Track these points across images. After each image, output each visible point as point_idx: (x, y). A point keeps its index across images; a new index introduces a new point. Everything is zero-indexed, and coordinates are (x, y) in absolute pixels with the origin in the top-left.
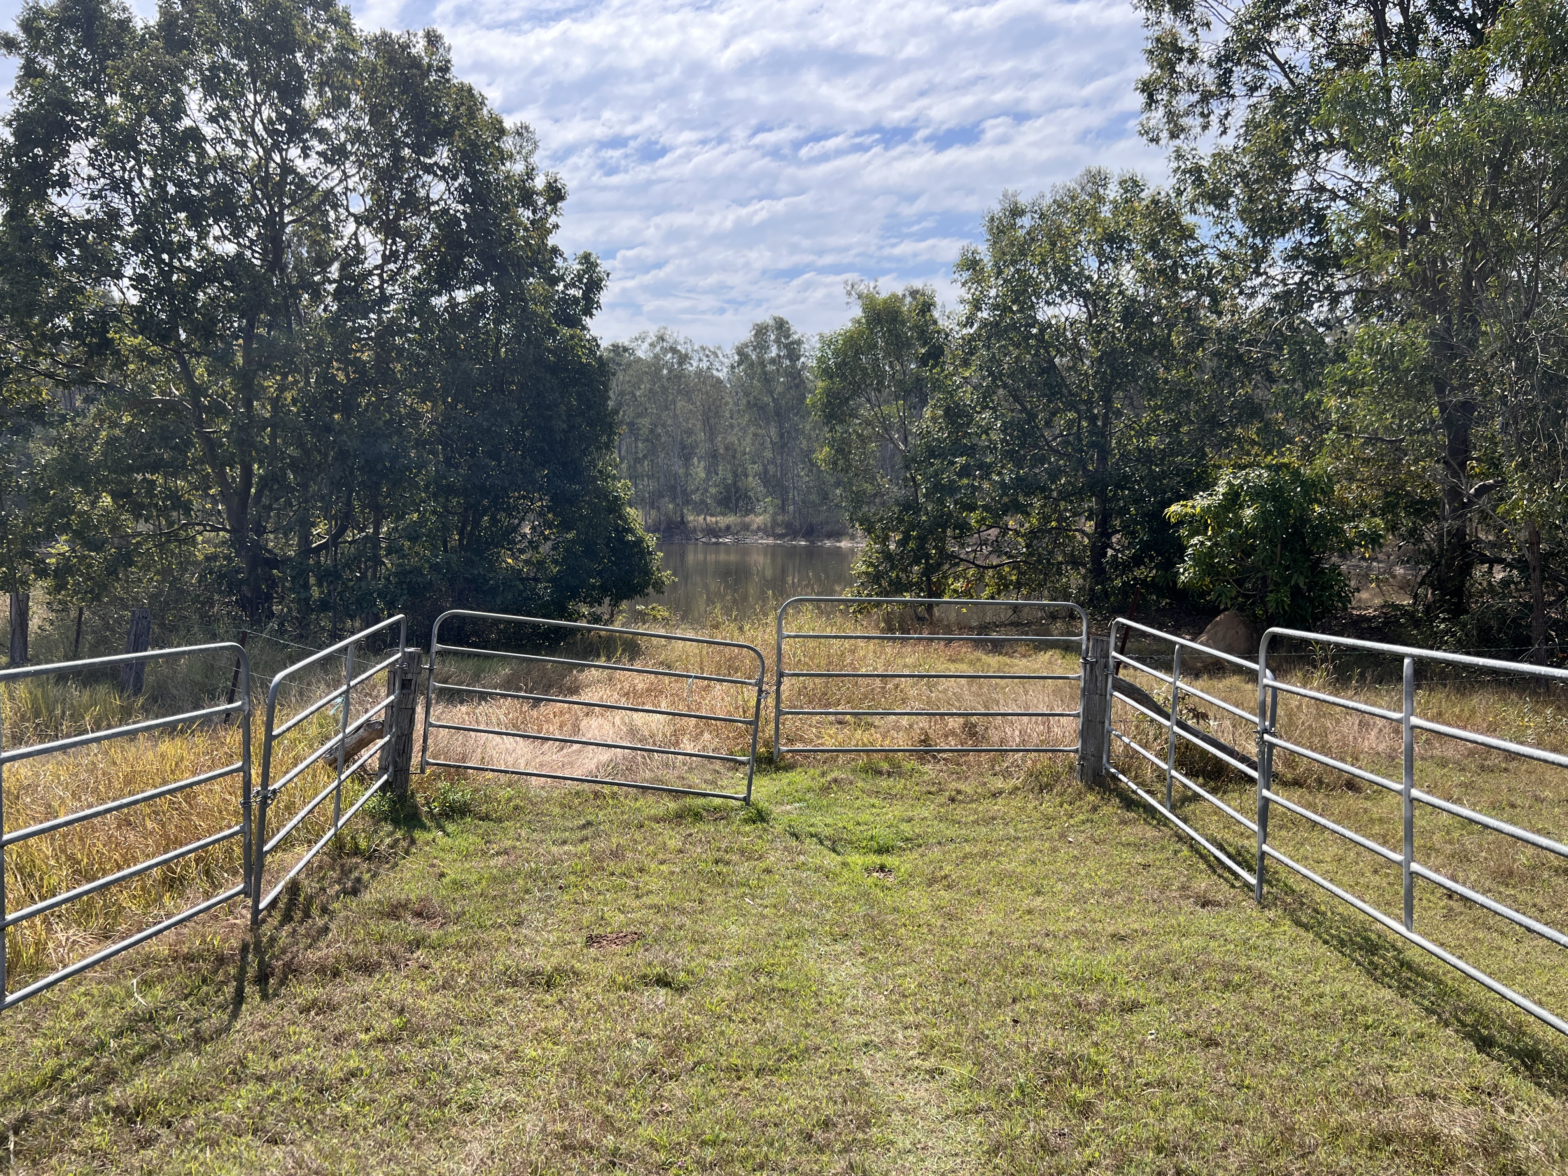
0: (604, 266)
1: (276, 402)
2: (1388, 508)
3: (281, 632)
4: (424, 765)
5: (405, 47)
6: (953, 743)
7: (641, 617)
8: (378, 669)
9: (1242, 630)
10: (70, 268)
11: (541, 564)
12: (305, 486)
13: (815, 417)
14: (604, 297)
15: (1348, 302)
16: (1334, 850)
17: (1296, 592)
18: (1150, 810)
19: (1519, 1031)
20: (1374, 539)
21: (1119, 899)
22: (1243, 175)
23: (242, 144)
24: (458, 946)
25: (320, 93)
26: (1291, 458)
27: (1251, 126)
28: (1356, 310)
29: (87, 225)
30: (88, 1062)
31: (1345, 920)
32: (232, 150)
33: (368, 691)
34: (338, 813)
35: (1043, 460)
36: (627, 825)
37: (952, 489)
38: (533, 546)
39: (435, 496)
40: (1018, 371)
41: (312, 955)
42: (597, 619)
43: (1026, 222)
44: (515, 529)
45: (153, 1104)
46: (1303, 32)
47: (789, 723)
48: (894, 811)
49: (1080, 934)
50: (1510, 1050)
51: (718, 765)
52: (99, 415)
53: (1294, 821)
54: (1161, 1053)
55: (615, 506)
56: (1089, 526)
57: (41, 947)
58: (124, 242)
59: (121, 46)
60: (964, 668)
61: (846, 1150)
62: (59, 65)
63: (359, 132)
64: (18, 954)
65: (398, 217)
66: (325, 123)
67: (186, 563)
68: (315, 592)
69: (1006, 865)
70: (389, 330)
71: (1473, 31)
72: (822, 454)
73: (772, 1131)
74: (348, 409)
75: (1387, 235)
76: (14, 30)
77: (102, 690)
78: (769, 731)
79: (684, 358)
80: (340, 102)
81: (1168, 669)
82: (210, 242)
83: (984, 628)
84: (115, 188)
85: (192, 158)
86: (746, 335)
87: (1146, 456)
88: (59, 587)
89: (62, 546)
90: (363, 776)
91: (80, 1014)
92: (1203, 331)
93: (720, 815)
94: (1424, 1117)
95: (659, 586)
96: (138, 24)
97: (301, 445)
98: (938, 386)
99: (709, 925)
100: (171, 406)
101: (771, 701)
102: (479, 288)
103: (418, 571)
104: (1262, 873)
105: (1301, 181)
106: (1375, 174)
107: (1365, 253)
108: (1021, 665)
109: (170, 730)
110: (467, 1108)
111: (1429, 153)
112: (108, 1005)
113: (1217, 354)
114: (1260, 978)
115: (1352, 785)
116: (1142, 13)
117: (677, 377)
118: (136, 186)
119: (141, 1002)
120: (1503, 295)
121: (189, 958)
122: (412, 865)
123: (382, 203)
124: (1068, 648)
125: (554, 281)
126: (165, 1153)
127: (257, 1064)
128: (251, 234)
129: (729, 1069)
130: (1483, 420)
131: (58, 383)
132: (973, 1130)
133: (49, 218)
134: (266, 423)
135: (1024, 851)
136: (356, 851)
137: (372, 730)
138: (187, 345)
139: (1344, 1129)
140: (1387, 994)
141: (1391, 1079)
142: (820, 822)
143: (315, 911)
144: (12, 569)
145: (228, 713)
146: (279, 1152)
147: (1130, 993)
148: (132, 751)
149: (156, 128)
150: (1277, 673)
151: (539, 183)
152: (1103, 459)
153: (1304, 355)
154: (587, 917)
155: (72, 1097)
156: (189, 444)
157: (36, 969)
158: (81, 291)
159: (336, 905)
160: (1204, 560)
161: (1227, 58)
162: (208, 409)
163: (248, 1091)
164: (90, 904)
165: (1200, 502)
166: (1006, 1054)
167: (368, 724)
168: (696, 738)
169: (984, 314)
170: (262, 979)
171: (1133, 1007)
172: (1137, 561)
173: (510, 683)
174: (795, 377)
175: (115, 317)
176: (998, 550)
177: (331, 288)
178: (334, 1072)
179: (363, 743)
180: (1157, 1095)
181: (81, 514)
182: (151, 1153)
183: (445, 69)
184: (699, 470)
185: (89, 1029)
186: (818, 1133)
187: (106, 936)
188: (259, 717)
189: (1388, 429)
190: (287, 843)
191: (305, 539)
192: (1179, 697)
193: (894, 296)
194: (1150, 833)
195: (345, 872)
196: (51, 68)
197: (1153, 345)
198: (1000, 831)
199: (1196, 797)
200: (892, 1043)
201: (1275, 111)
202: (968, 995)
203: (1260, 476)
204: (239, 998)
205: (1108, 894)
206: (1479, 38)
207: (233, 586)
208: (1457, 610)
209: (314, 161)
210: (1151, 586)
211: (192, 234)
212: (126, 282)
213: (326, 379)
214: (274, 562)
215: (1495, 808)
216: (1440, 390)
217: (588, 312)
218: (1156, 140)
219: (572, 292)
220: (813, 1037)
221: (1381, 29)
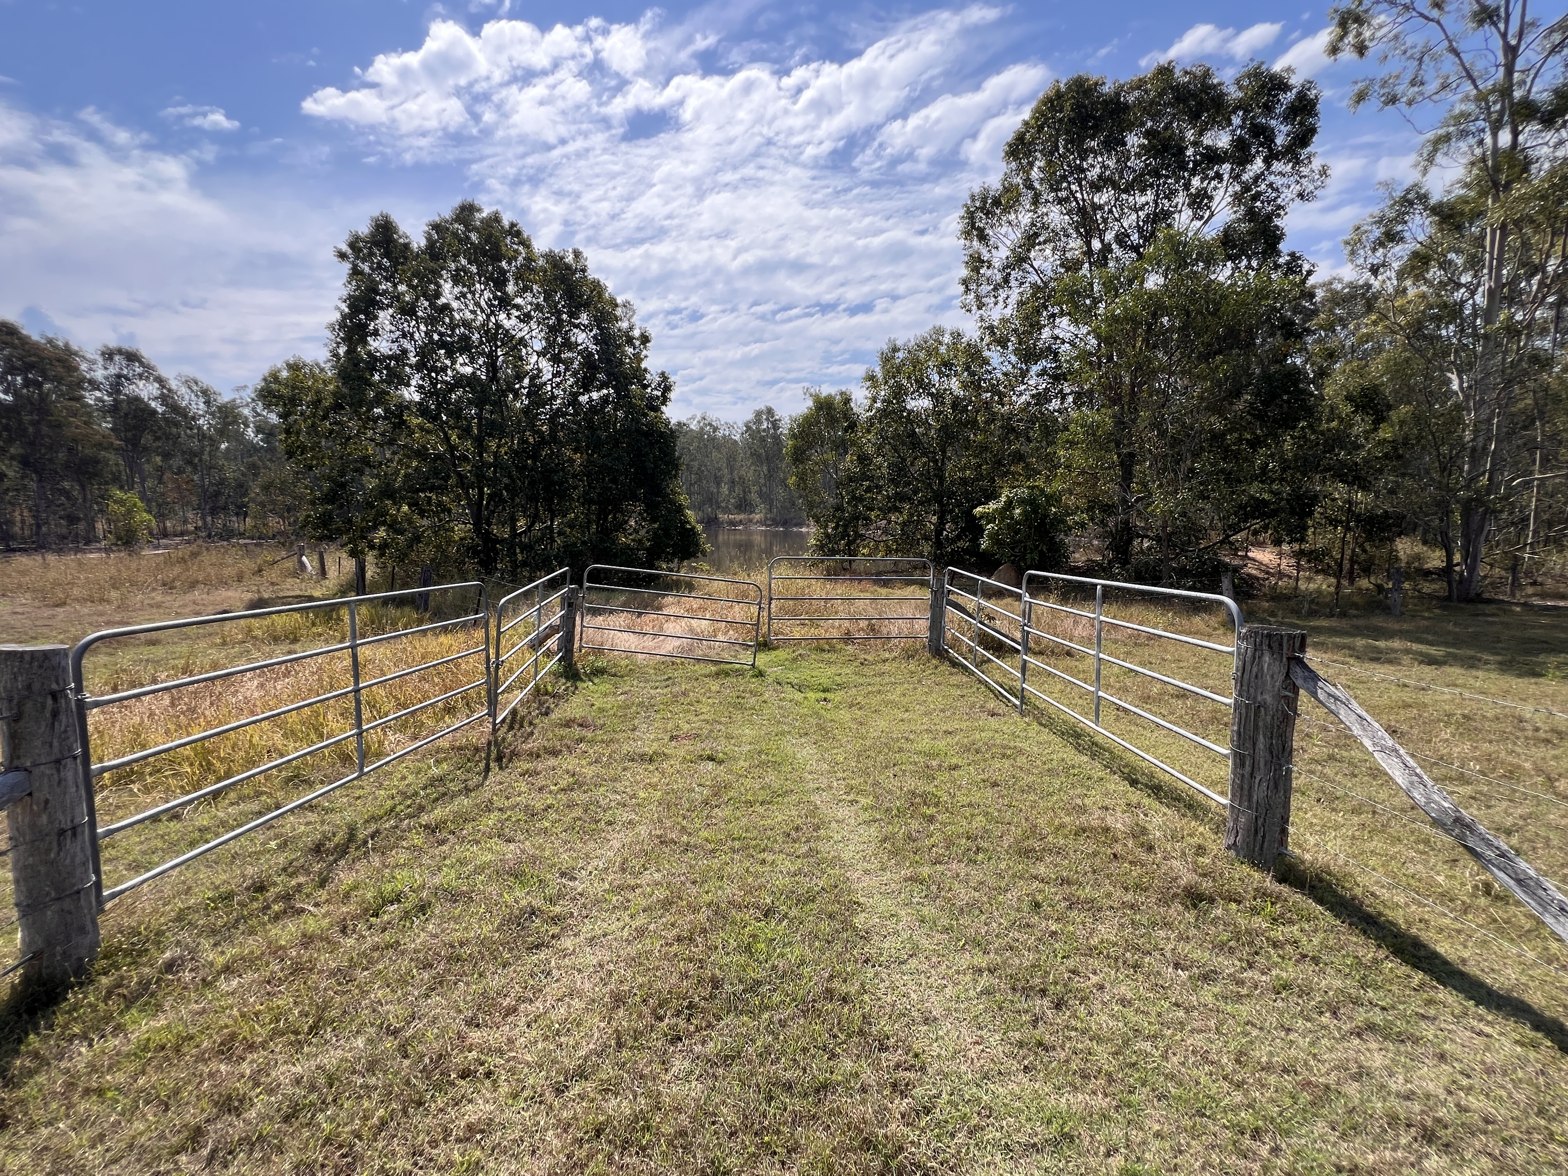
0: (672, 379)
1: (496, 454)
2: (1090, 509)
3: (503, 578)
4: (581, 647)
5: (562, 258)
6: (862, 634)
7: (695, 569)
8: (555, 597)
9: (1013, 574)
10: (382, 381)
11: (640, 541)
12: (513, 500)
13: (788, 460)
14: (672, 395)
15: (1070, 399)
16: (1059, 686)
17: (1041, 553)
18: (965, 668)
19: (1152, 776)
20: (1083, 525)
21: (948, 713)
22: (1015, 330)
23: (473, 312)
24: (602, 741)
25: (517, 284)
26: (1040, 483)
27: (1021, 304)
28: (1074, 402)
29: (390, 357)
30: (409, 802)
31: (1064, 722)
32: (469, 316)
33: (549, 608)
34: (536, 674)
35: (908, 484)
36: (690, 678)
37: (861, 499)
38: (636, 531)
39: (583, 504)
40: (896, 436)
41: (526, 747)
42: (671, 570)
43: (901, 355)
44: (626, 522)
45: (445, 823)
46: (1048, 252)
47: (775, 625)
48: (832, 670)
49: (928, 731)
50: (1146, 786)
51: (737, 647)
52: (400, 461)
53: (1039, 672)
54: (970, 790)
55: (680, 509)
56: (934, 519)
57: (381, 743)
58: (411, 366)
59: (406, 258)
60: (868, 595)
61: (808, 841)
62: (371, 268)
63: (538, 305)
64: (369, 747)
65: (560, 352)
66: (519, 301)
67: (450, 541)
68: (520, 557)
69: (890, 697)
70: (558, 413)
71: (1139, 253)
72: (792, 480)
73: (769, 832)
74: (535, 457)
75: (1091, 363)
76: (345, 248)
77: (407, 610)
78: (765, 629)
79: (715, 429)
80: (526, 289)
81: (975, 595)
82: (458, 366)
83: (879, 574)
84: (404, 336)
85: (447, 320)
86: (750, 416)
87: (964, 481)
88: (382, 555)
89: (381, 533)
90: (549, 654)
91: (404, 778)
92: (994, 414)
93: (740, 673)
94: (1103, 819)
95: (704, 553)
96: (415, 246)
97: (510, 477)
98: (853, 443)
99: (734, 730)
100: (439, 457)
101: (765, 614)
102: (605, 391)
103: (574, 544)
104: (1023, 699)
105: (1046, 333)
106: (1084, 330)
107: (1079, 372)
108: (898, 593)
109: (445, 630)
110: (609, 823)
111: (1115, 319)
112: (418, 773)
113: (1002, 427)
114: (1021, 752)
115: (1069, 654)
116: (962, 241)
117: (713, 439)
118: (417, 336)
119: (435, 771)
120: (1151, 396)
121: (460, 748)
122: (576, 700)
123: (550, 344)
124: (923, 584)
125: (645, 387)
126: (452, 848)
127: (498, 802)
128: (480, 362)
129: (746, 802)
130: (1141, 463)
131: (377, 445)
132: (873, 830)
133: (369, 353)
134: (491, 465)
135: (899, 690)
136: (547, 693)
137: (552, 630)
138: (446, 423)
139: (1062, 826)
140: (1085, 759)
141: (1086, 801)
142: (792, 677)
143: (526, 724)
144: (356, 545)
145: (475, 620)
146: (512, 846)
147: (954, 761)
148: (424, 642)
149: (426, 304)
150: (1032, 596)
151: (636, 333)
152: (941, 483)
153: (1047, 427)
154: (670, 726)
155: (401, 820)
156: (449, 477)
157: (379, 755)
158: (388, 393)
159: (537, 721)
160: (993, 536)
161: (1008, 267)
162: (459, 458)
163: (494, 816)
164: (406, 721)
165: (992, 506)
166: (890, 792)
167: (550, 626)
168: (726, 634)
169: (878, 405)
170: (499, 759)
171: (956, 767)
172: (959, 538)
173: (624, 605)
174: (777, 438)
175: (408, 408)
176: (885, 532)
177: (525, 391)
178: (539, 806)
179: (548, 637)
180: (968, 811)
181: (392, 515)
182: (444, 848)
183: (584, 271)
184: (725, 489)
185: (408, 785)
186: (793, 833)
187: (415, 738)
188: (493, 623)
189: (1091, 467)
190: (509, 689)
191: (514, 528)
192: (980, 609)
193: (830, 396)
194: (965, 679)
195: (541, 704)
196: (367, 270)
197: (968, 422)
198: (887, 679)
199: (989, 660)
200: (831, 788)
201: (1033, 295)
202: (870, 763)
203: (1023, 492)
204: (487, 769)
205: (943, 711)
206: (1140, 256)
207: (476, 553)
208: (1124, 563)
209: (514, 321)
210: (966, 551)
211: (448, 362)
212: (412, 389)
213: (523, 441)
214: (497, 541)
215: (1142, 664)
216: (1118, 446)
217: (664, 403)
218: (969, 311)
219: (655, 392)
220: (789, 785)
221: (1089, 252)
